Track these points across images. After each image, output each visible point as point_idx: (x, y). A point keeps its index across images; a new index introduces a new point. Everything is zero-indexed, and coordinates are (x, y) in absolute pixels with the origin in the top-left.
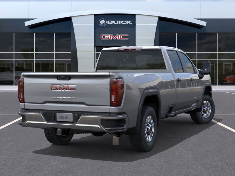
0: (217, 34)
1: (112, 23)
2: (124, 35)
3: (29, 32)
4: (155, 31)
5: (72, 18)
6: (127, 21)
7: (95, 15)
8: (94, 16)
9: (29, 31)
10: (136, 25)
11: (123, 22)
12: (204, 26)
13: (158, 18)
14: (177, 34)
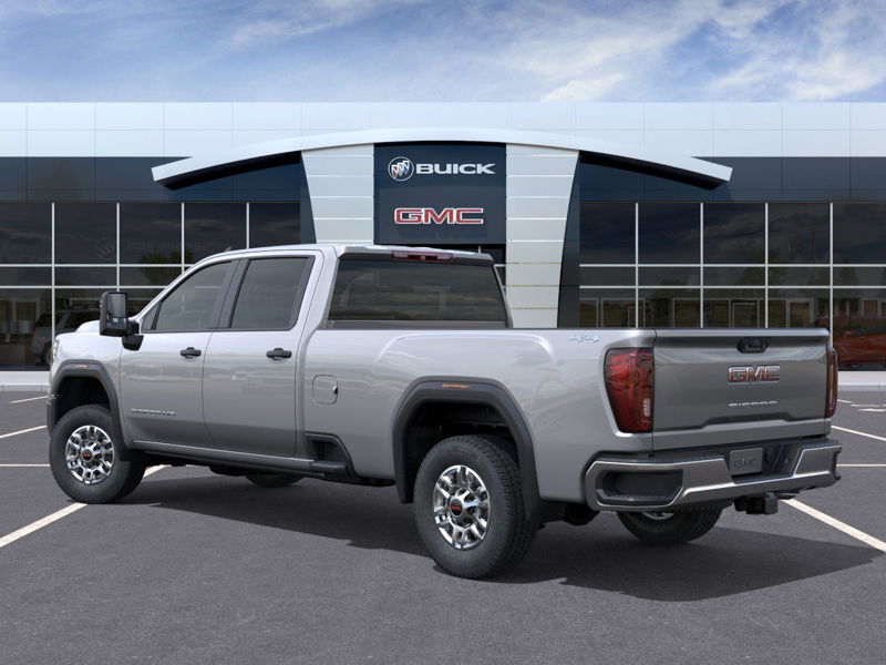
0: (767, 205)
1: (431, 171)
2: (468, 210)
3: (167, 199)
4: (568, 197)
5: (304, 156)
6: (479, 166)
7: (377, 145)
8: (372, 148)
9: (165, 196)
10: (509, 176)
11: (466, 169)
12: (724, 181)
13: (576, 155)
14: (637, 205)
